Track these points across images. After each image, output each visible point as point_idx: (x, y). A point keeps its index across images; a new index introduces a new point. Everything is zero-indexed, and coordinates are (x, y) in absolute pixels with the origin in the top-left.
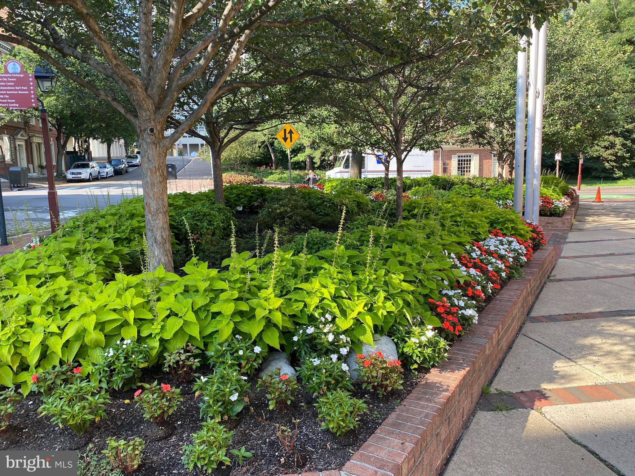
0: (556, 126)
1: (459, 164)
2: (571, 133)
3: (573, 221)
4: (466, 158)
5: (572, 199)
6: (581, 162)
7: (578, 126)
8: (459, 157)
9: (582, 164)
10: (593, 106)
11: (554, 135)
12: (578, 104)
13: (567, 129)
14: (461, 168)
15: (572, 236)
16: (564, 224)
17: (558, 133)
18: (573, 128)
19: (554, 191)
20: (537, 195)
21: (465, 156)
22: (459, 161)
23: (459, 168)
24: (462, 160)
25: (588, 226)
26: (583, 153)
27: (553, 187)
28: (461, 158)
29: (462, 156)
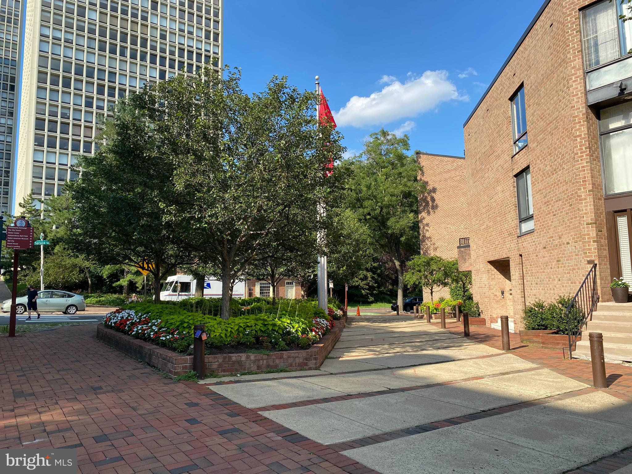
0: (333, 268)
1: (261, 290)
2: (341, 272)
3: (345, 324)
4: (266, 285)
5: (343, 312)
6: (346, 289)
7: (344, 268)
8: (261, 284)
9: (347, 291)
10: (351, 258)
11: (332, 273)
12: (343, 256)
13: (339, 270)
14: (263, 293)
15: (345, 330)
16: (340, 324)
17: (334, 271)
18: (342, 269)
19: (334, 306)
20: (327, 308)
21: (265, 284)
22: (261, 287)
23: (261, 293)
24: (263, 287)
25: (353, 326)
26: (348, 283)
27: (333, 304)
28: (262, 285)
29: (263, 284)
